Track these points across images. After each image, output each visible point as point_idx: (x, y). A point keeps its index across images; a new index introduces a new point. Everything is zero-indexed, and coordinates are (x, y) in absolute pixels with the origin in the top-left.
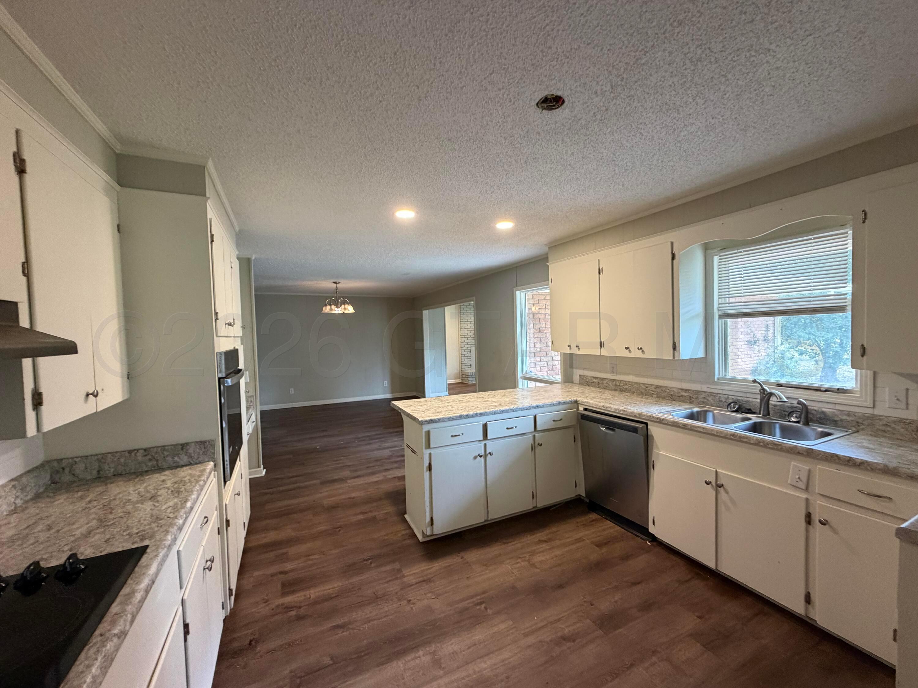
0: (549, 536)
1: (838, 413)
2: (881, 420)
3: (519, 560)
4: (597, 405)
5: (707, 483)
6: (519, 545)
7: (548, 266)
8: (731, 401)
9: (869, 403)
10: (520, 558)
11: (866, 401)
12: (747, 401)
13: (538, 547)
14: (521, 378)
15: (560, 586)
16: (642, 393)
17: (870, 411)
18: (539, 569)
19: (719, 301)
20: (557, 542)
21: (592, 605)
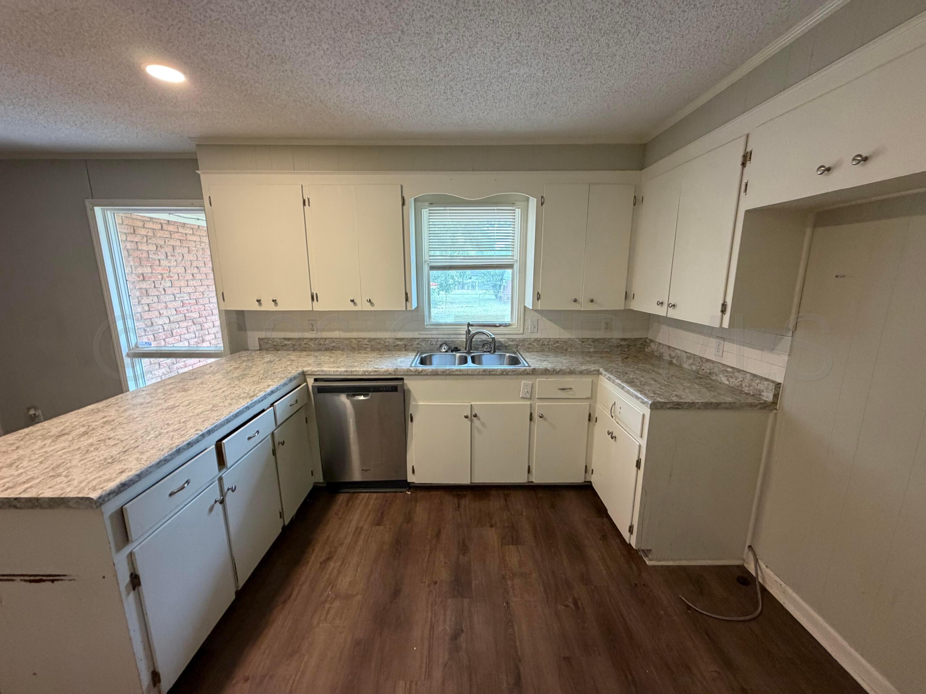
0: (327, 550)
1: (507, 340)
2: (527, 341)
3: (327, 606)
4: (337, 371)
5: (466, 417)
6: (305, 587)
7: (199, 175)
8: (440, 343)
9: (521, 331)
10: (325, 602)
11: (520, 330)
12: (452, 341)
13: (328, 572)
14: (128, 355)
15: (396, 593)
16: (354, 348)
17: (521, 336)
18: (357, 594)
19: (428, 253)
20: (342, 550)
21: (436, 583)
